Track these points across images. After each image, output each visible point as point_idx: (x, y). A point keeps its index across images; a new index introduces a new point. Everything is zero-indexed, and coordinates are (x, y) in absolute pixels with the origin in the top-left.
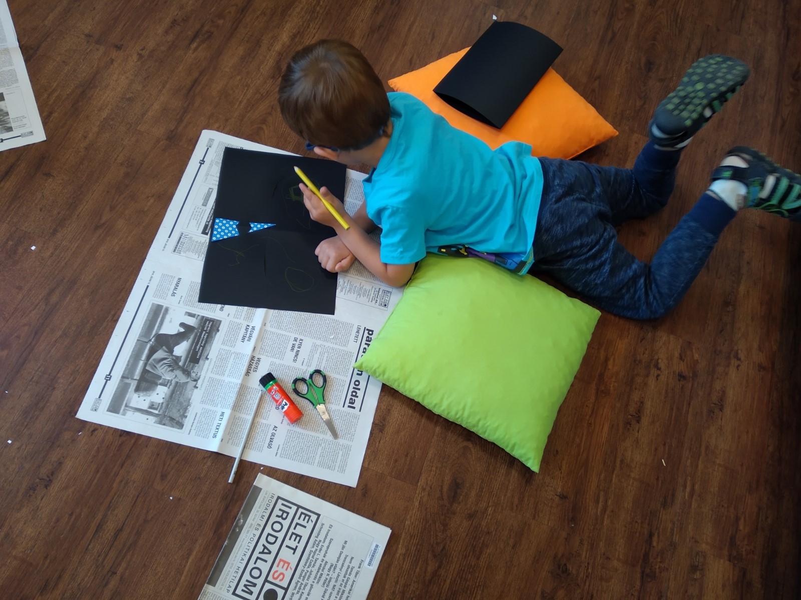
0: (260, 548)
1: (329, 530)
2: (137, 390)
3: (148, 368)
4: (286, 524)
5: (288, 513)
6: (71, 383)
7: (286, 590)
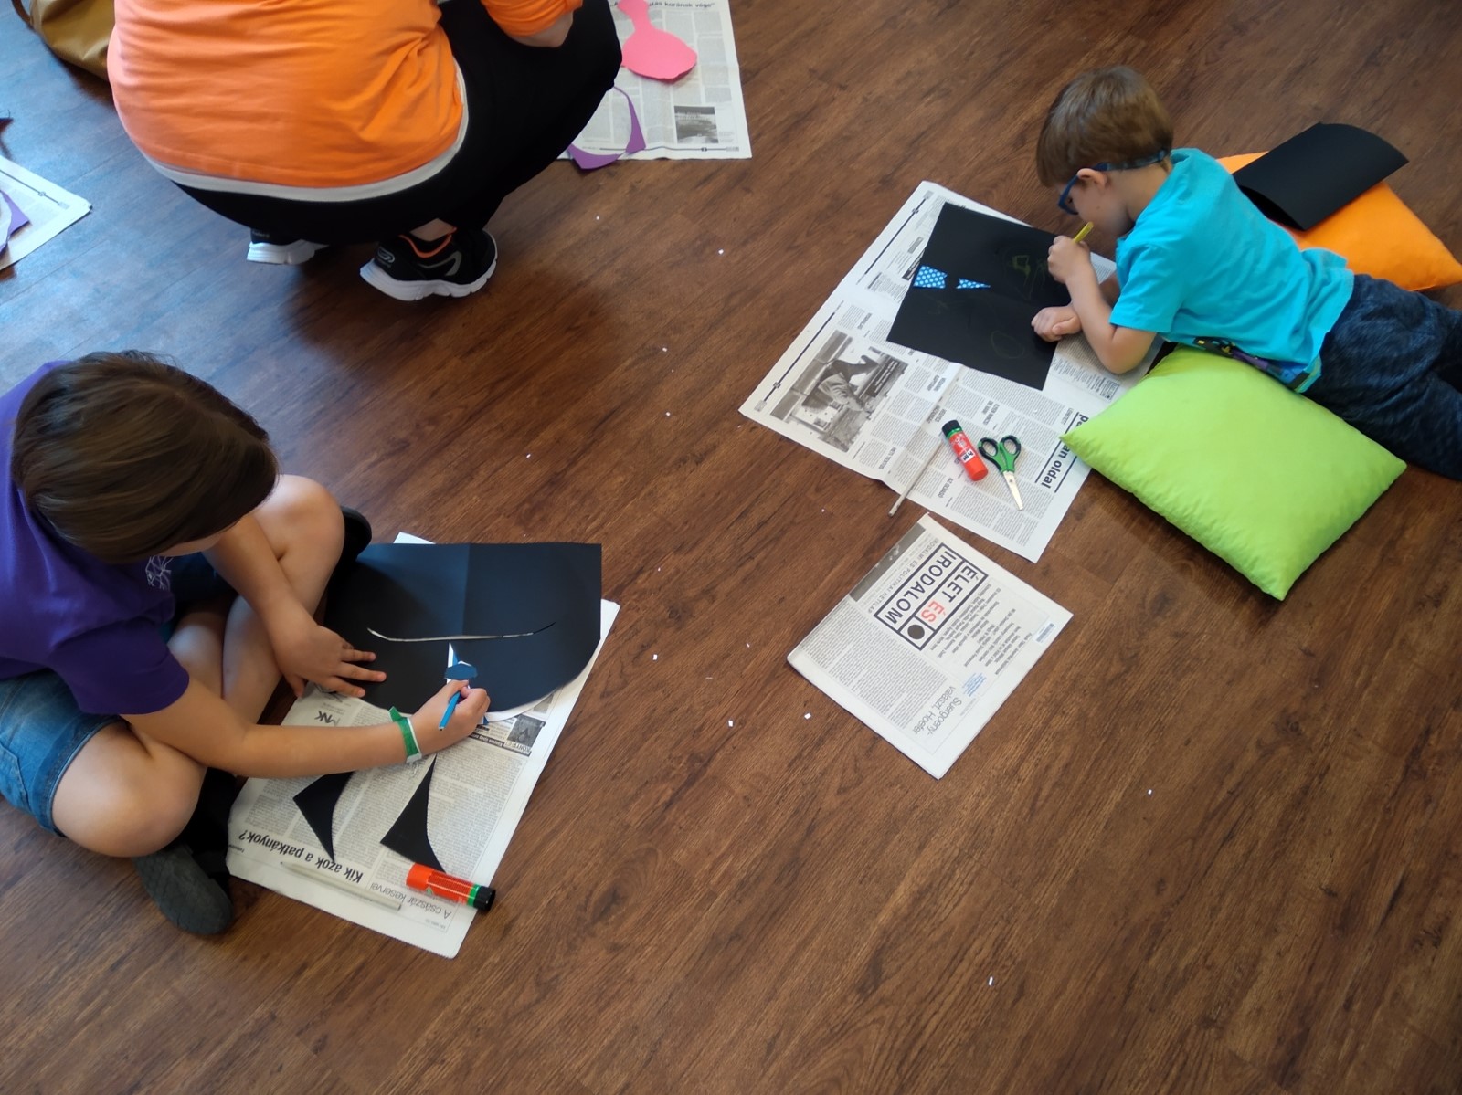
0: (912, 583)
1: (995, 593)
2: (805, 404)
3: (820, 387)
4: (947, 572)
5: (950, 563)
6: (738, 381)
7: (935, 632)
